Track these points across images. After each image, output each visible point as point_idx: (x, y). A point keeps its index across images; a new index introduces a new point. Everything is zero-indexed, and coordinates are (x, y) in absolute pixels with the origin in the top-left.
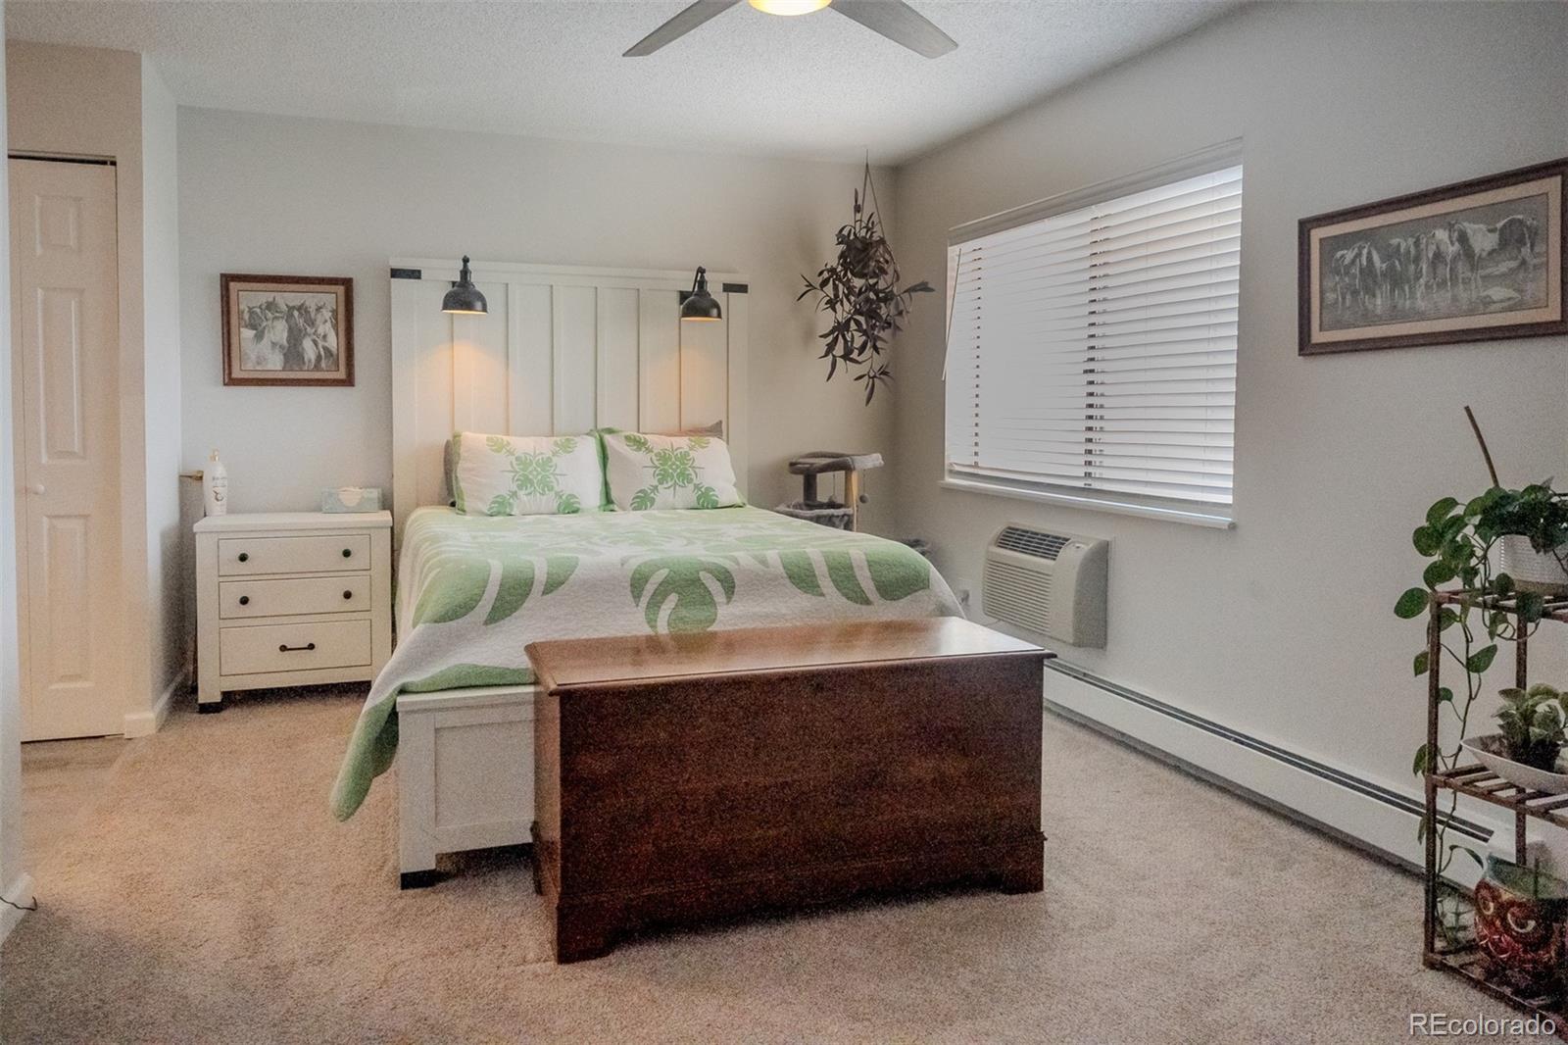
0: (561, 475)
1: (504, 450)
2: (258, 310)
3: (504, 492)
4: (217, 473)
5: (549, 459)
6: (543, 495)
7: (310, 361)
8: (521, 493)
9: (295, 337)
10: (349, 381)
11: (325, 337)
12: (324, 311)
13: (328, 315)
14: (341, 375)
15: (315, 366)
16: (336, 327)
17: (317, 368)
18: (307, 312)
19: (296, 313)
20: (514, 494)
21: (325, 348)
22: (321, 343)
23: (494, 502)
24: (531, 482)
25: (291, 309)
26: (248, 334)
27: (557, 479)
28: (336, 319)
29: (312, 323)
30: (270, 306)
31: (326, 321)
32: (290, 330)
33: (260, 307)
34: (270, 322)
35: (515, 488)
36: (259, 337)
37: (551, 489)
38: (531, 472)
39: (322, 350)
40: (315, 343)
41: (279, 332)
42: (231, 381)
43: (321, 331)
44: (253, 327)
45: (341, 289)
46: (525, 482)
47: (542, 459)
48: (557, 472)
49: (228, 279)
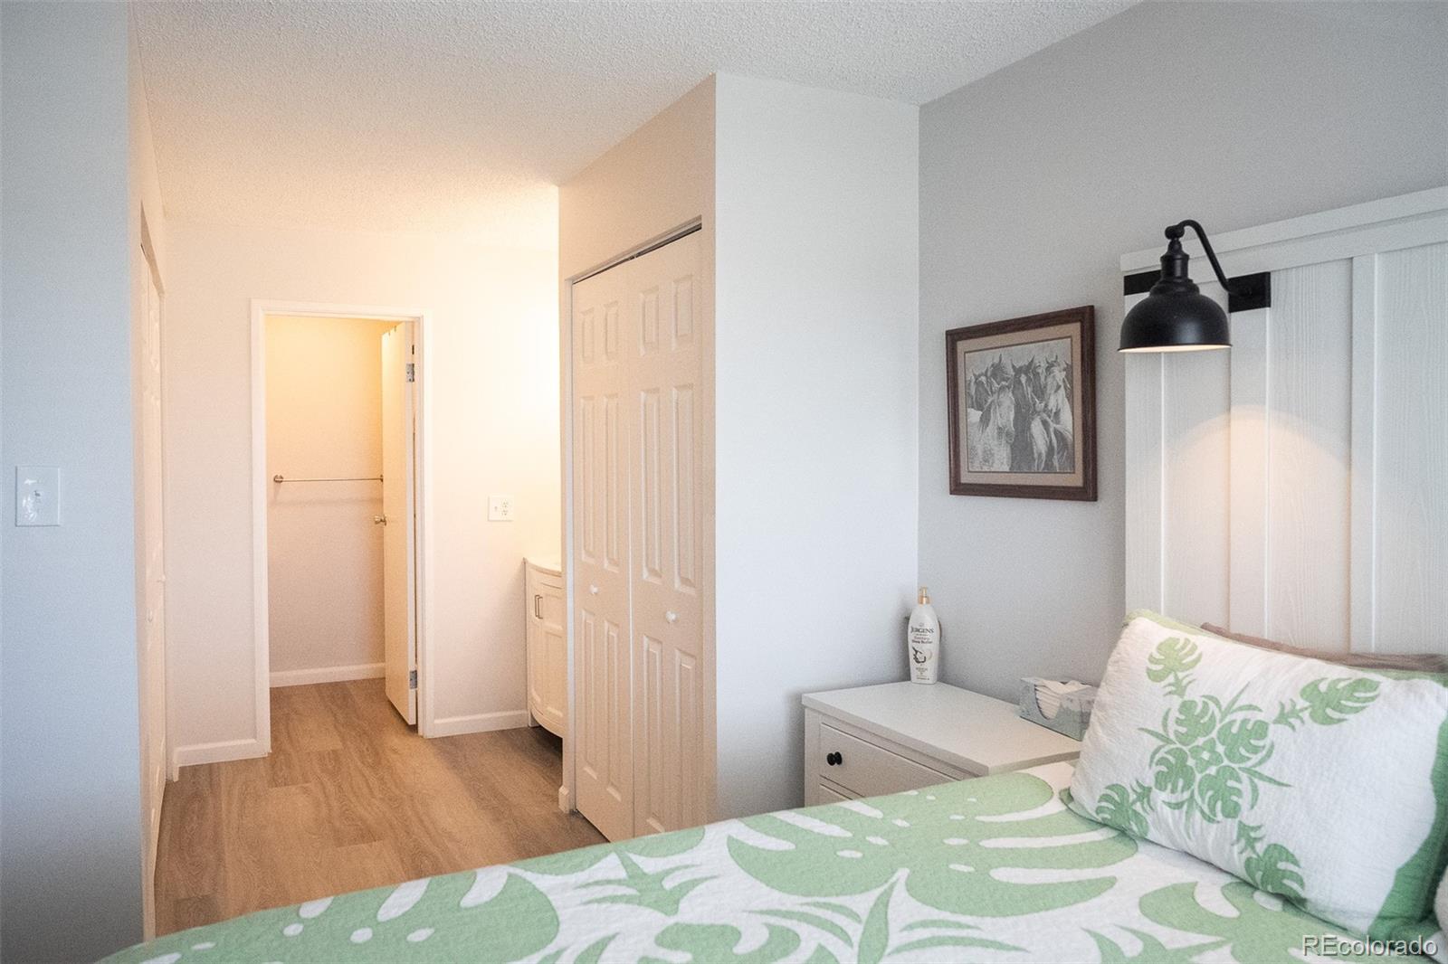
0: (1271, 780)
1: (1171, 679)
2: (983, 379)
3: (1127, 782)
5: (1261, 729)
6: (1210, 820)
7: (1040, 455)
8: (1160, 797)
9: (1024, 415)
10: (1087, 492)
11: (1057, 414)
12: (1056, 370)
13: (1059, 375)
14: (1076, 480)
15: (1046, 464)
16: (1070, 397)
17: (1049, 468)
18: (1037, 375)
19: (1023, 379)
20: (1145, 793)
21: (1056, 432)
22: (1053, 426)
23: (1105, 798)
24: (1188, 775)
25: (1018, 371)
26: (975, 415)
27: (1255, 789)
28: (1071, 383)
29: (1040, 392)
30: (997, 370)
31: (1059, 387)
32: (1018, 407)
33: (986, 375)
34: (996, 396)
35: (1149, 781)
36: (985, 421)
37: (1232, 811)
38: (1196, 752)
39: (1054, 441)
40: (1045, 423)
41: (1005, 413)
42: (958, 488)
43: (1052, 405)
44: (980, 407)
45: (1074, 329)
46: (1174, 772)
47: (1245, 721)
48: (1266, 769)
49: (954, 337)
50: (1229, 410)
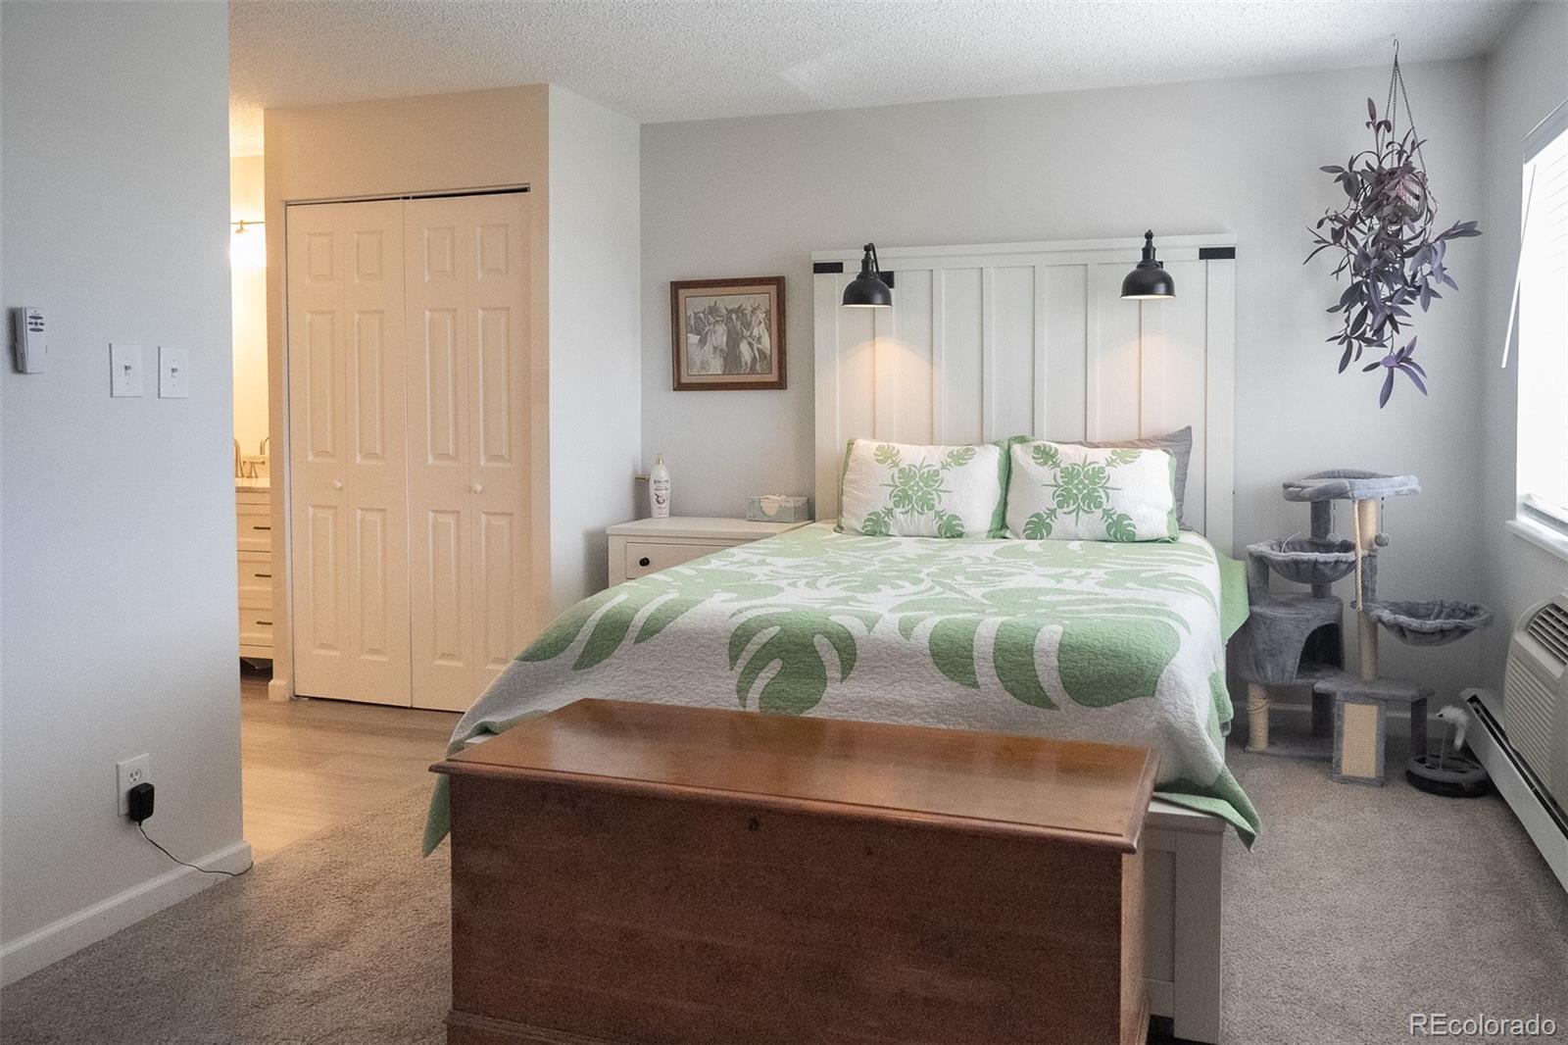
0: (945, 491)
1: (890, 461)
2: (702, 315)
3: (879, 509)
4: (662, 473)
5: (936, 473)
6: (921, 514)
7: (746, 364)
8: (897, 511)
9: (734, 339)
10: (780, 384)
11: (759, 339)
12: (758, 312)
13: (761, 316)
14: (773, 377)
15: (751, 369)
16: (769, 329)
17: (753, 371)
18: (744, 315)
19: (734, 316)
20: (889, 512)
21: (758, 349)
22: (755, 346)
23: (868, 520)
24: (909, 498)
25: (730, 312)
26: (694, 339)
27: (939, 496)
28: (770, 321)
29: (748, 325)
30: (713, 310)
31: (760, 323)
32: (729, 333)
33: (703, 312)
34: (712, 326)
35: (890, 505)
36: (702, 342)
37: (931, 507)
38: (911, 488)
39: (756, 353)
40: (750, 344)
41: (719, 336)
42: (680, 386)
43: (756, 333)
44: (698, 333)
45: (773, 289)
46: (902, 498)
47: (929, 472)
48: (942, 488)
49: (677, 287)
50: (874, 338)
